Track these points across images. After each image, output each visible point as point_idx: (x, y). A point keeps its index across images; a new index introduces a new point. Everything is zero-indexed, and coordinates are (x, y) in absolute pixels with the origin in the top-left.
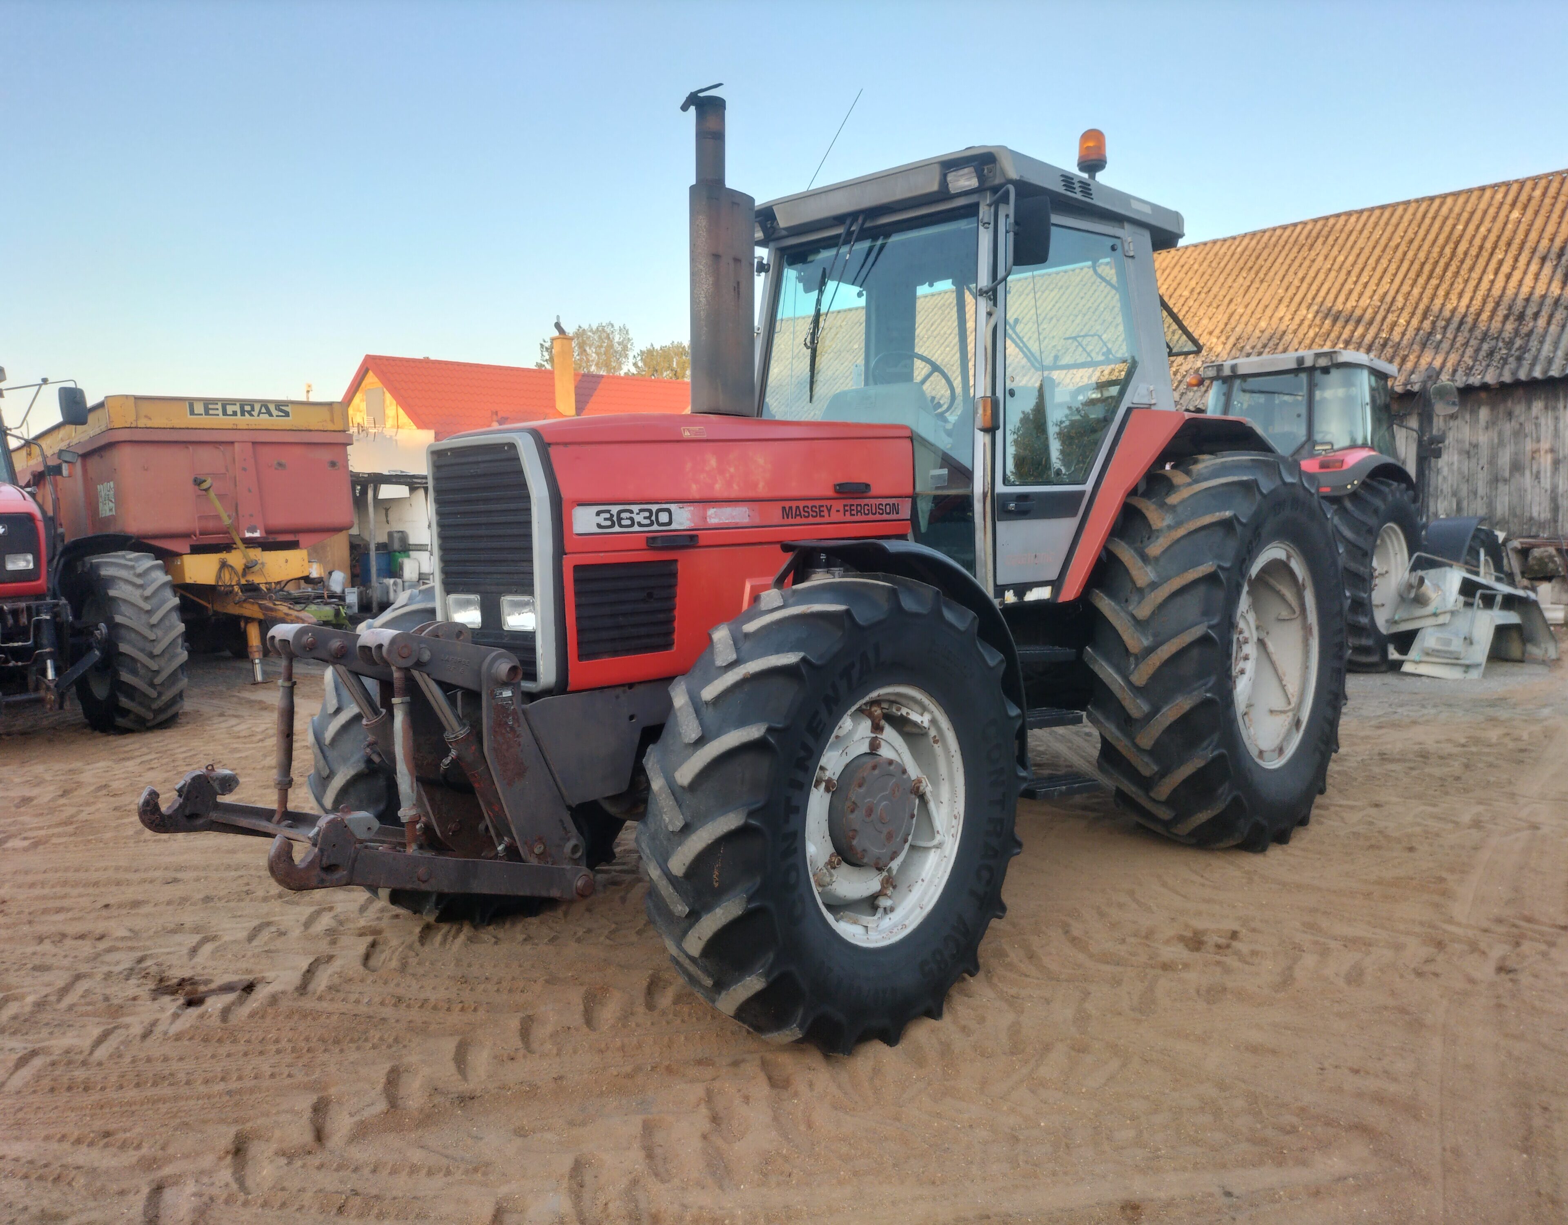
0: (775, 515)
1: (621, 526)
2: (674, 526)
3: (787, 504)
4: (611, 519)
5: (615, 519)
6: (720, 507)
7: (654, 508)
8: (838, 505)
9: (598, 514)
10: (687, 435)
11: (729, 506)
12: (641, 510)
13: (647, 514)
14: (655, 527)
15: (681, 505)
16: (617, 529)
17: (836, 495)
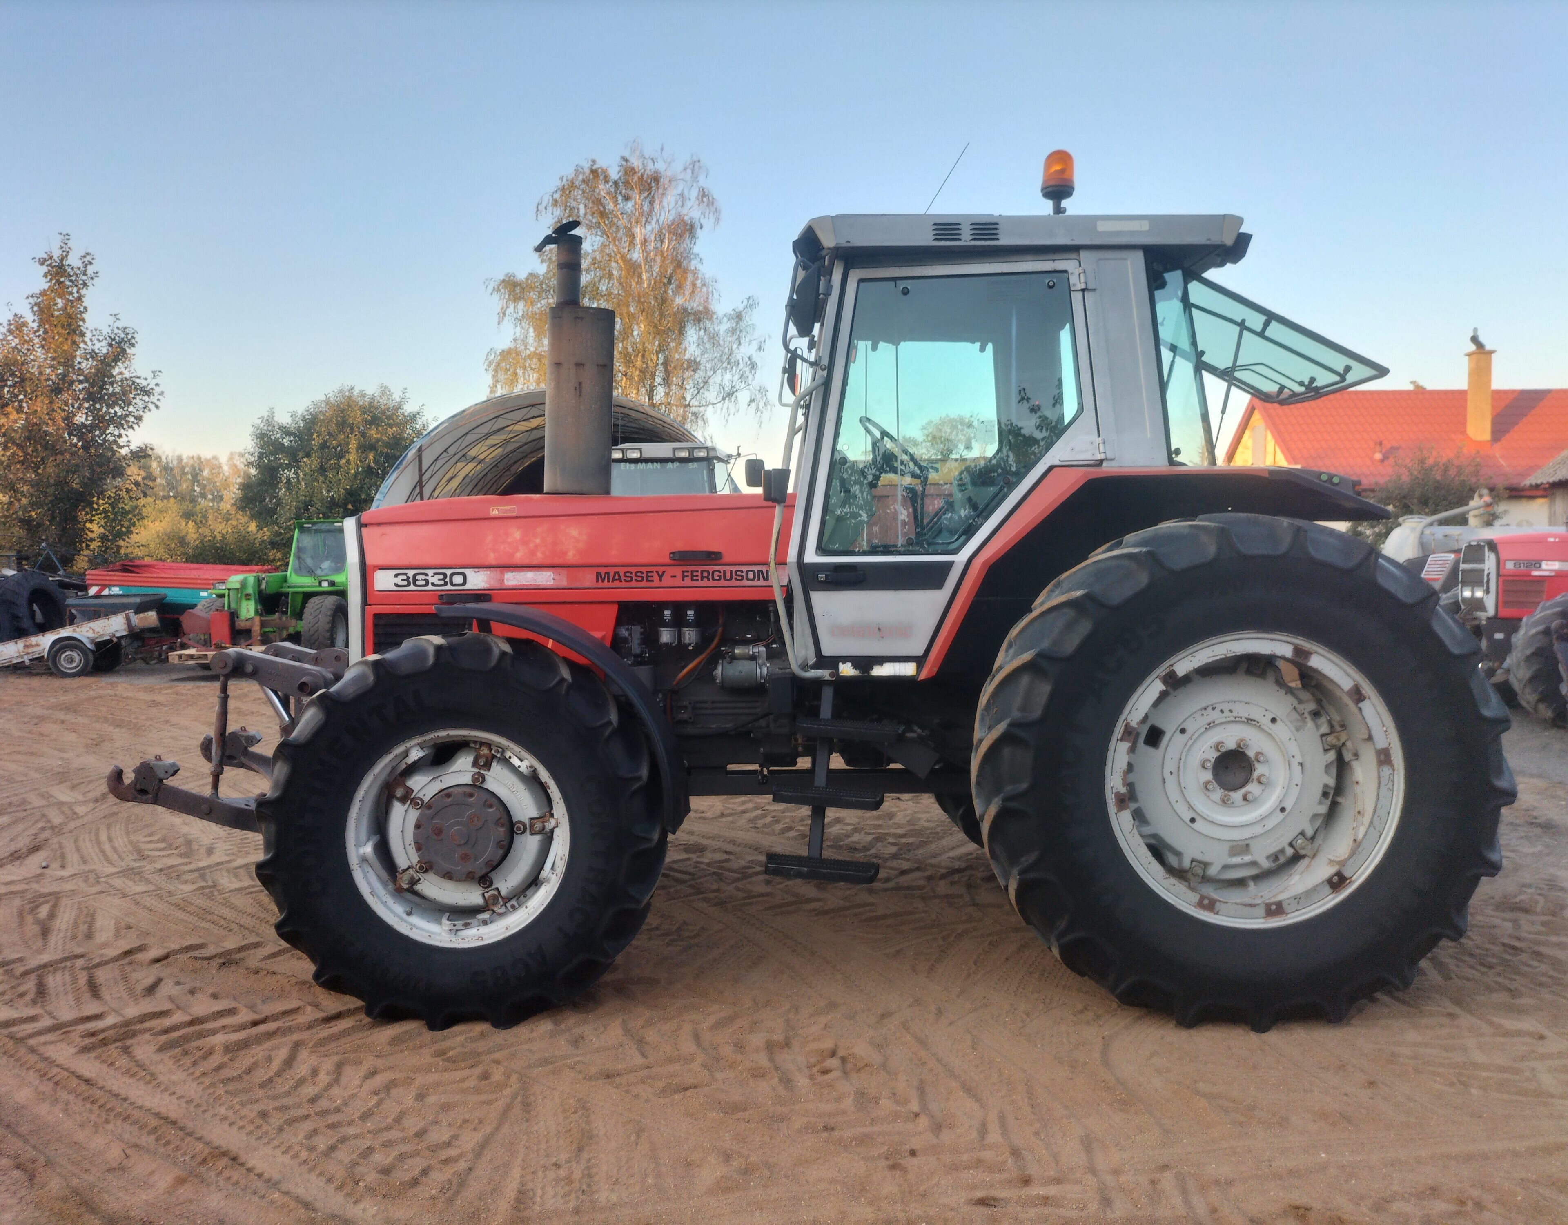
0: (588, 579)
1: (415, 585)
2: (468, 586)
3: (603, 570)
4: (408, 579)
5: (411, 580)
6: (521, 571)
7: (449, 572)
8: (678, 571)
9: (396, 576)
10: (495, 513)
11: (531, 571)
12: (435, 574)
13: (442, 577)
14: (449, 587)
15: (476, 570)
16: (412, 587)
17: (672, 562)
